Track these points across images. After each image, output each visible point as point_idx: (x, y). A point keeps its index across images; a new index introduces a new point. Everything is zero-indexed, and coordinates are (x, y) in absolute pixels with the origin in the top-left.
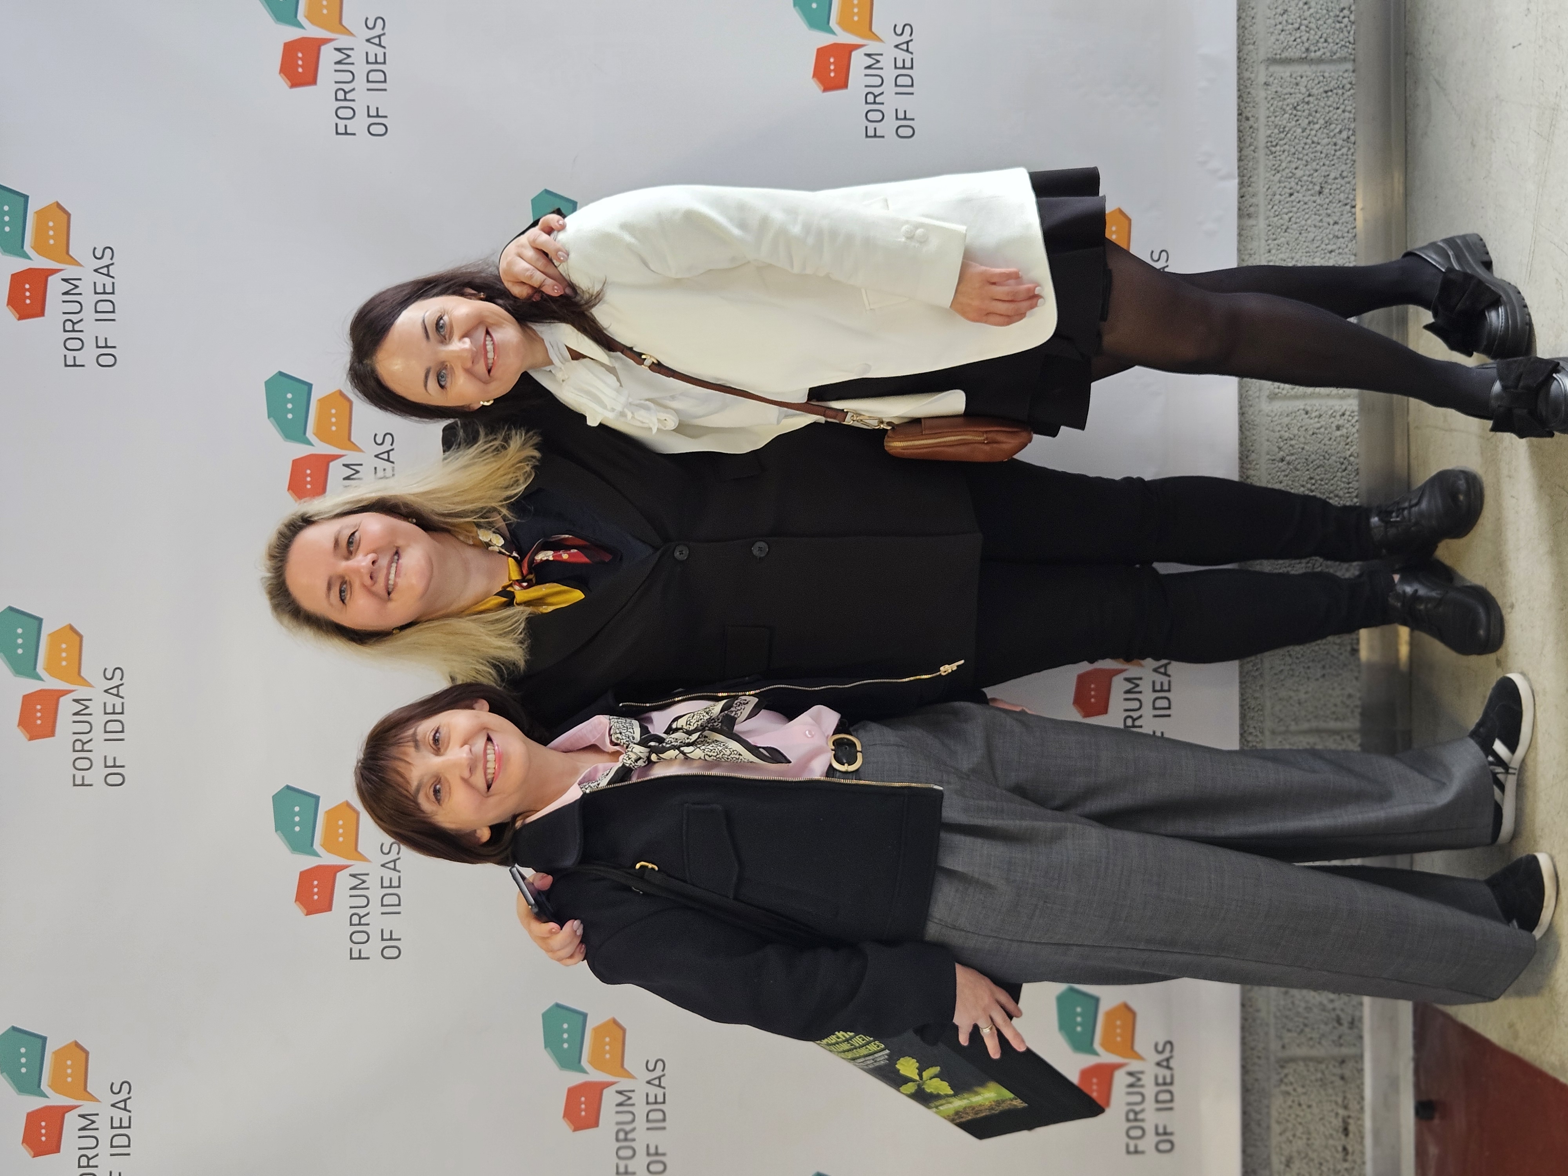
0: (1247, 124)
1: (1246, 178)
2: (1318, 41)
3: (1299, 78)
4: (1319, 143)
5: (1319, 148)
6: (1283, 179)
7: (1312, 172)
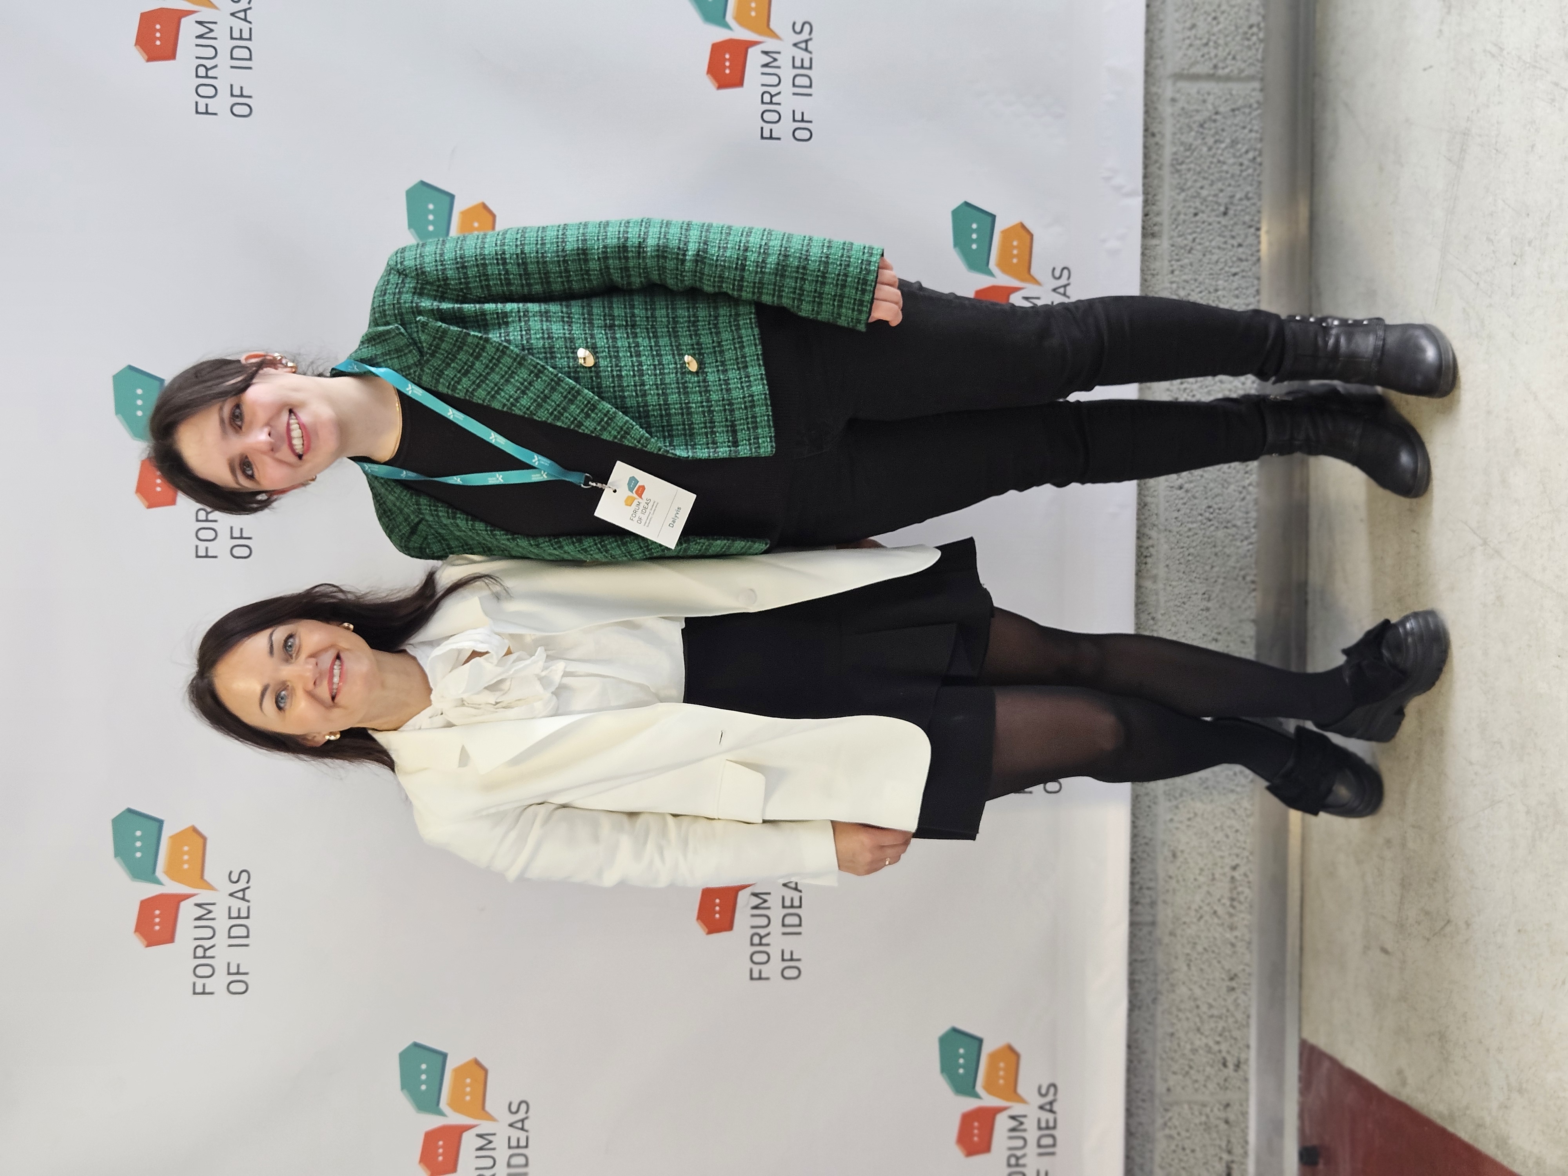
0: (1152, 141)
1: (1150, 197)
2: (1225, 59)
3: (1206, 96)
4: (1224, 163)
5: (1225, 168)
6: (1188, 198)
7: (1217, 192)
